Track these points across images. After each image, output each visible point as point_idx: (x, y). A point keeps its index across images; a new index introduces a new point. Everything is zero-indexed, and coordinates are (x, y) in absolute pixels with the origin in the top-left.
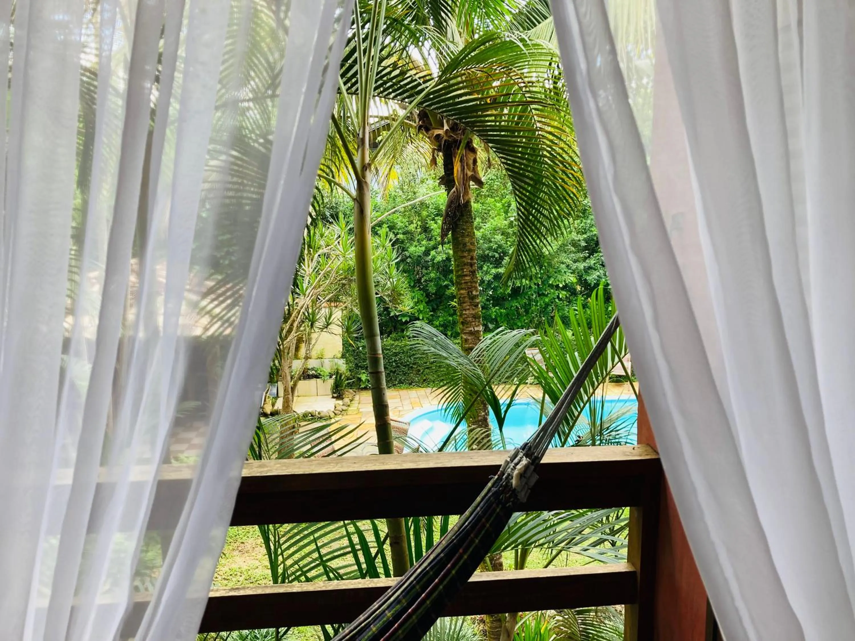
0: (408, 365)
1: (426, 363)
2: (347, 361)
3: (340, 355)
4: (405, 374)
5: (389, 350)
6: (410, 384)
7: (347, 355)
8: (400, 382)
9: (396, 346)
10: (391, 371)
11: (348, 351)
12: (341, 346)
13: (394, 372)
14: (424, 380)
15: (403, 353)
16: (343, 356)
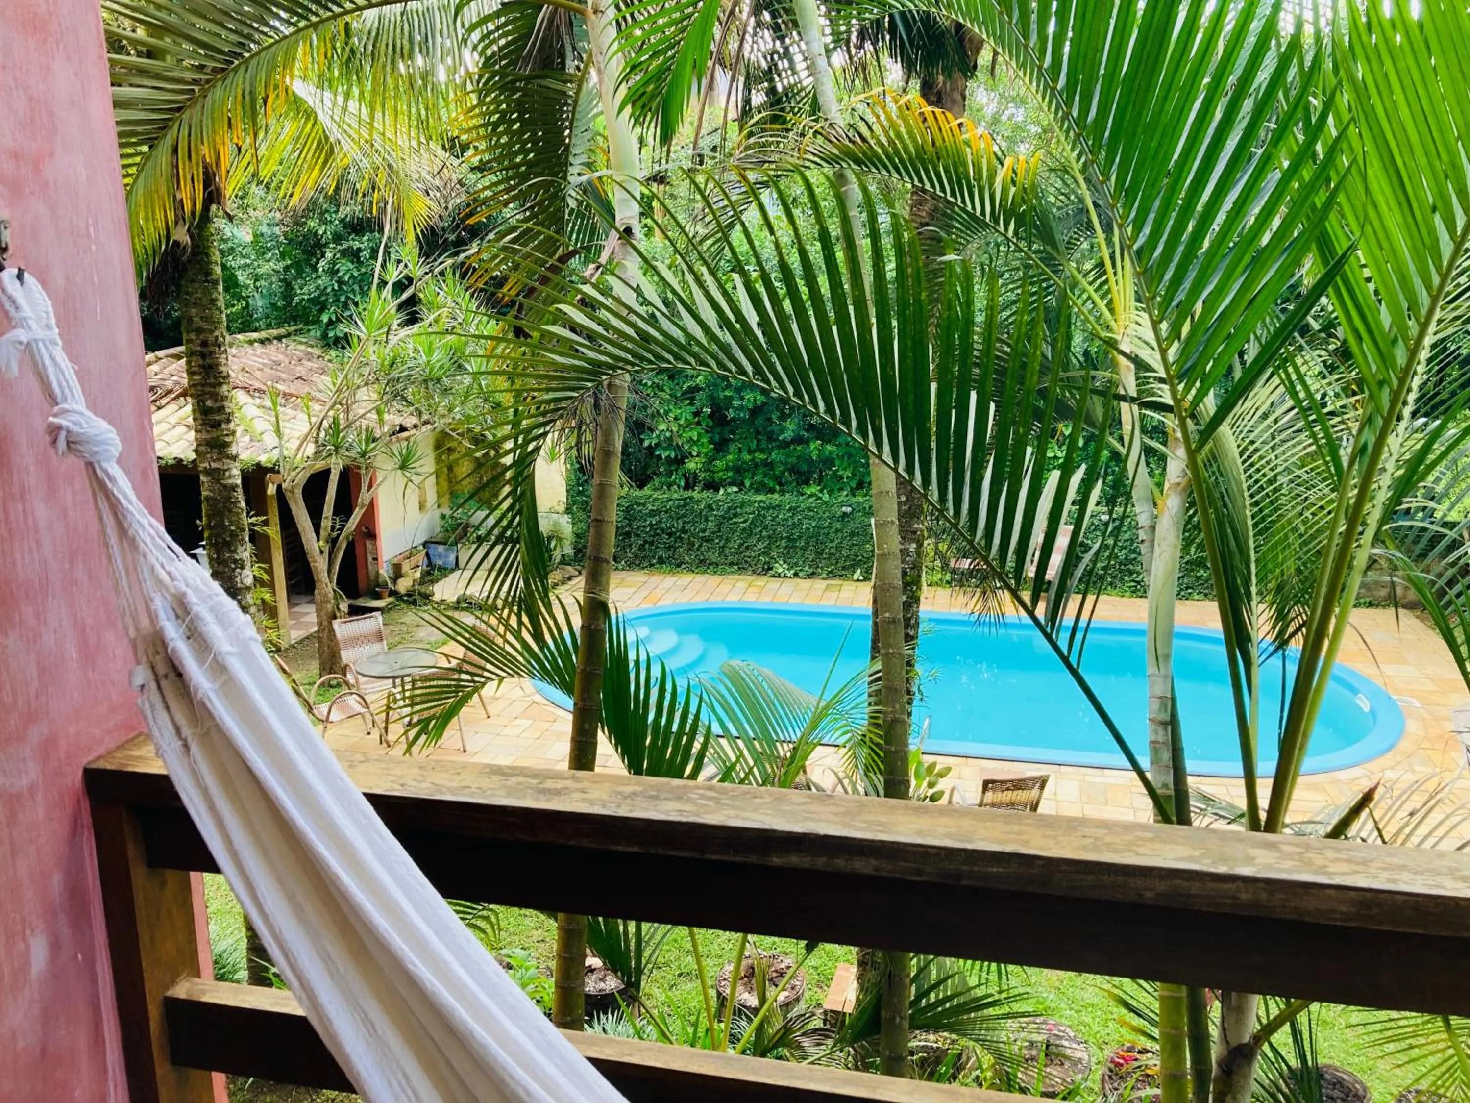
0: (675, 533)
1: (704, 531)
2: (573, 519)
3: (562, 508)
4: (669, 548)
5: (644, 505)
6: (679, 566)
7: (575, 508)
8: (661, 561)
9: (655, 499)
10: (645, 542)
11: (575, 502)
12: (565, 494)
13: (652, 543)
14: (701, 561)
15: (666, 512)
16: (568, 511)
